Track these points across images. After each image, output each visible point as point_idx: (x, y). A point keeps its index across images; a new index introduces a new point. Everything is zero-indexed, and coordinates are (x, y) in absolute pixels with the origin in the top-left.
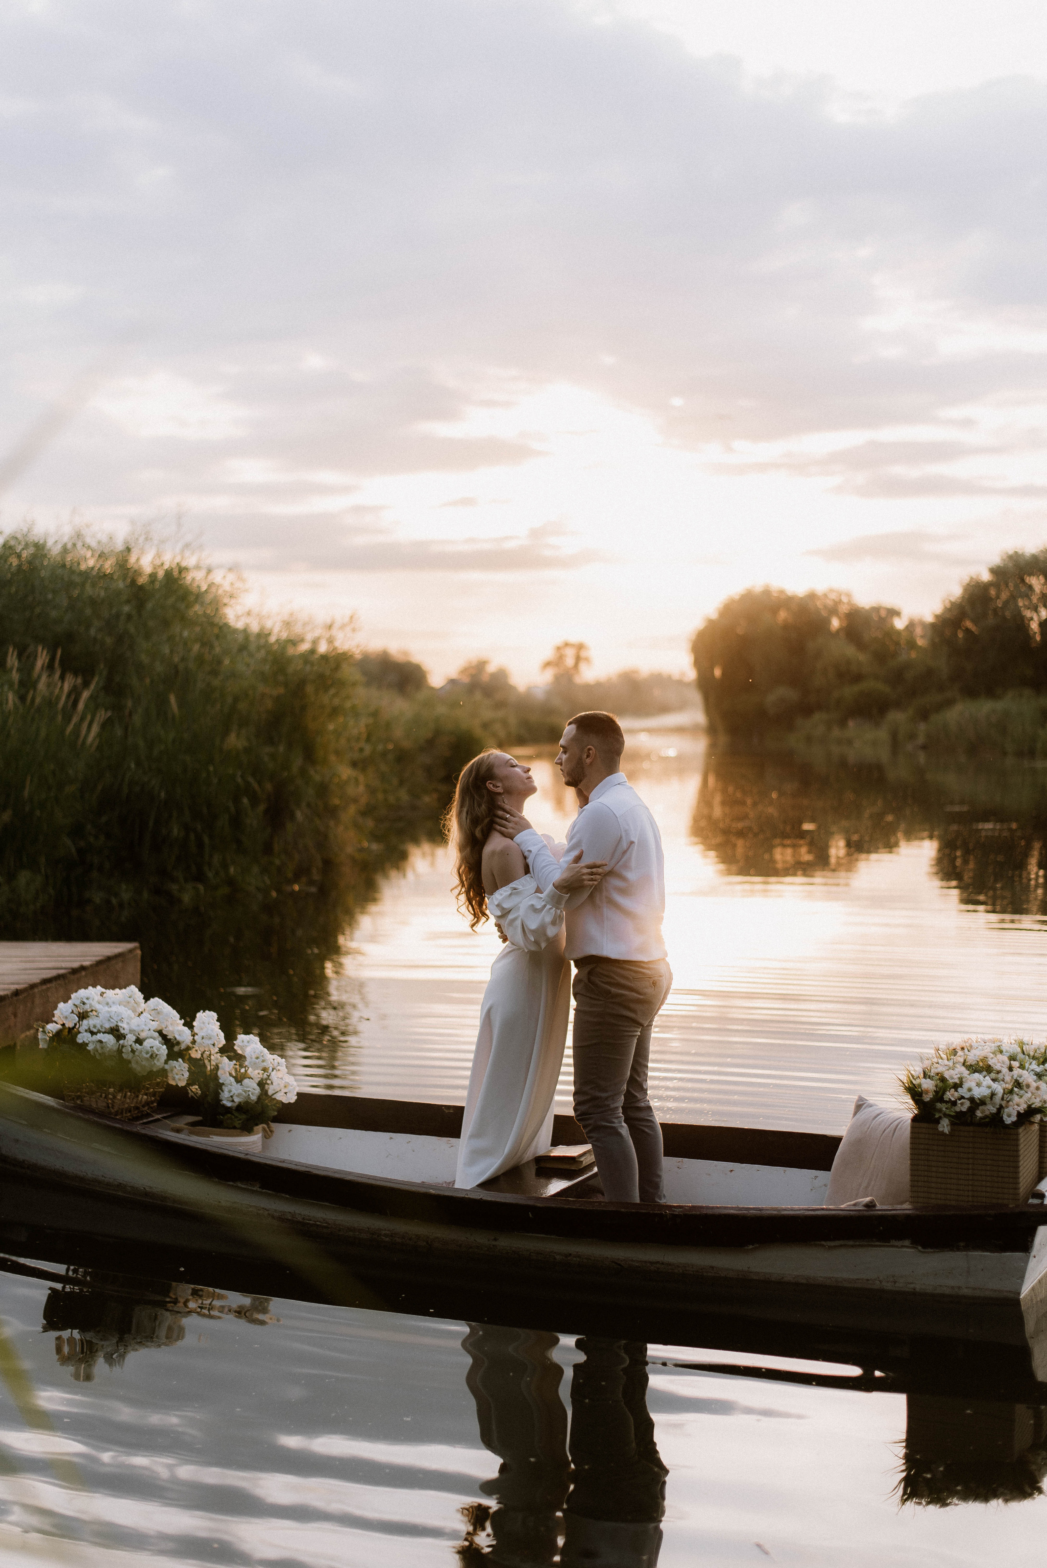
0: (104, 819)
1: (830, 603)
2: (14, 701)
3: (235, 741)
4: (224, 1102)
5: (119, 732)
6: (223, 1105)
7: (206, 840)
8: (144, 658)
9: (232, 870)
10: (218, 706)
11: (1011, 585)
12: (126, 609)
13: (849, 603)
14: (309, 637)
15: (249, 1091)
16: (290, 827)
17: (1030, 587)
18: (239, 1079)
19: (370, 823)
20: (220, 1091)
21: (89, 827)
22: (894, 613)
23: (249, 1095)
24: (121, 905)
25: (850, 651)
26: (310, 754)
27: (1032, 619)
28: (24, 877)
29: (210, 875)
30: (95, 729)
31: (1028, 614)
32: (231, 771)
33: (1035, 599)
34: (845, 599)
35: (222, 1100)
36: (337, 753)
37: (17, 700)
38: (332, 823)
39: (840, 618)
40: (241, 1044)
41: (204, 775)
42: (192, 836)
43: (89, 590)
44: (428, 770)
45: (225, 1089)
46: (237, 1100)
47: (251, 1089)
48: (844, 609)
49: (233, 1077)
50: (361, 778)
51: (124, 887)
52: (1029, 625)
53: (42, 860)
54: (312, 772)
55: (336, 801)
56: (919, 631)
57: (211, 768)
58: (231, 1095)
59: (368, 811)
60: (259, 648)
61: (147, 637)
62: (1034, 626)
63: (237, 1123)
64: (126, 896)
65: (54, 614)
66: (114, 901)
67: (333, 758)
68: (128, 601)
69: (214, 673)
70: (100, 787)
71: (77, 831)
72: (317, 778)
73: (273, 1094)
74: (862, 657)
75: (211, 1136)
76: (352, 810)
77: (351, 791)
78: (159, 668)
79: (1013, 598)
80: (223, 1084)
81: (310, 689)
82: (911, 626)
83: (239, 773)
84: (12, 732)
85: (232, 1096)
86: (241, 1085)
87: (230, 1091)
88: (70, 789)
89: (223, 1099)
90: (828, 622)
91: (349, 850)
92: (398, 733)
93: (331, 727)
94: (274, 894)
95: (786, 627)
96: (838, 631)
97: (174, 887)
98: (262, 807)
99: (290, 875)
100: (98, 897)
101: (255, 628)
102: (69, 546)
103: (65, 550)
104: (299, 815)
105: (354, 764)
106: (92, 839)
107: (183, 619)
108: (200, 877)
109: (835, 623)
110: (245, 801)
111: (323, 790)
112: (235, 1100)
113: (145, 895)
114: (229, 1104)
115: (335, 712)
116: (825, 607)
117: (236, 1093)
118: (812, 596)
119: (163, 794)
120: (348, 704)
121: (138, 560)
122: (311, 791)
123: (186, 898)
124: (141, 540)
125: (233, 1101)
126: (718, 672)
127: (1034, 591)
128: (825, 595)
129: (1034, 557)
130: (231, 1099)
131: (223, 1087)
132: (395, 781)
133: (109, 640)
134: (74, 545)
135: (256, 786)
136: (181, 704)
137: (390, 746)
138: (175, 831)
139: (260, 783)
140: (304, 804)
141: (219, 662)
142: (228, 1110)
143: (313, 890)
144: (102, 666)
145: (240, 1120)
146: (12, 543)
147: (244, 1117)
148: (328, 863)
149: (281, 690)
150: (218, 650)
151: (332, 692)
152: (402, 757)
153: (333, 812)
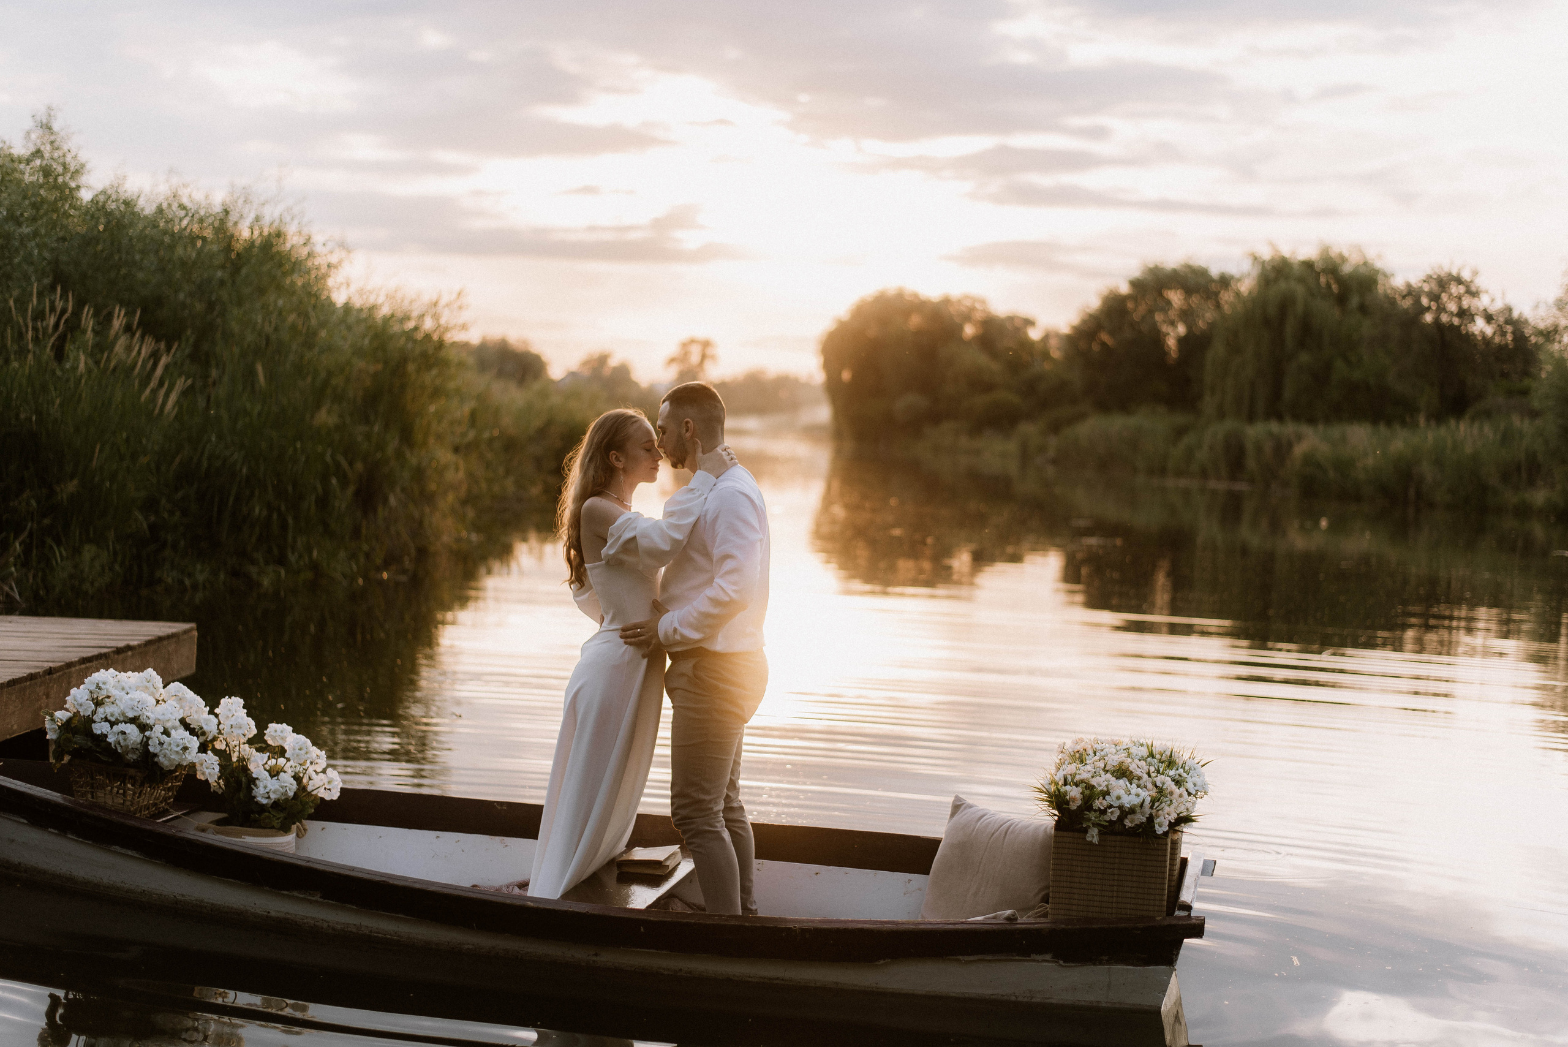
0: (180, 494)
1: (963, 309)
2: (86, 363)
3: (326, 417)
4: (259, 799)
5: (201, 403)
6: (257, 802)
7: (290, 521)
8: (235, 327)
9: (315, 554)
10: (309, 379)
11: (1149, 298)
12: (219, 274)
13: (984, 310)
14: (415, 314)
15: (286, 787)
16: (381, 512)
17: (1168, 302)
18: (274, 773)
19: (471, 513)
20: (252, 786)
21: (163, 501)
22: (1028, 322)
23: (286, 791)
24: (195, 587)
25: (983, 360)
26: (407, 436)
27: (1169, 335)
28: (89, 551)
29: (292, 558)
30: (173, 397)
31: (1165, 329)
32: (320, 449)
33: (1171, 315)
34: (979, 306)
35: (255, 797)
36: (439, 437)
37: (90, 361)
38: (427, 510)
39: (973, 326)
40: (273, 733)
41: (291, 451)
42: (275, 516)
43: (180, 251)
44: (538, 461)
45: (260, 784)
46: (273, 796)
47: (287, 784)
48: (978, 316)
49: (267, 771)
50: (462, 464)
51: (199, 567)
52: (1166, 342)
53: (111, 535)
54: (408, 454)
55: (433, 487)
56: (1053, 343)
57: (298, 445)
58: (267, 791)
59: (468, 500)
60: (359, 321)
61: (240, 304)
62: (1171, 343)
63: (276, 823)
64: (201, 578)
65: (140, 275)
66: (187, 582)
67: (432, 440)
68: (223, 267)
69: (309, 344)
70: (178, 460)
71: (150, 505)
72: (414, 461)
73: (313, 791)
74: (995, 366)
75: (243, 837)
76: (450, 497)
77: (450, 476)
78: (250, 337)
79: (1150, 312)
80: (257, 779)
81: (411, 367)
82: (1046, 337)
83: (329, 452)
84: (84, 395)
85: (268, 793)
86: (278, 779)
87: (265, 787)
88: (143, 460)
89: (258, 795)
90: (961, 329)
91: (445, 538)
92: (506, 420)
93: (432, 409)
94: (361, 581)
95: (918, 333)
96: (971, 339)
97: (253, 570)
98: (351, 490)
99: (379, 561)
100: (169, 576)
101: (357, 303)
102: (165, 206)
103: (160, 210)
104: (392, 500)
105: (456, 450)
106: (166, 515)
107: (279, 288)
108: (282, 561)
109: (969, 331)
110: (334, 481)
111: (419, 474)
112: (271, 796)
113: (222, 576)
114: (264, 801)
115: (437, 393)
116: (958, 313)
117: (273, 788)
118: (945, 301)
119: (244, 470)
120: (451, 385)
121: (236, 224)
122: (406, 474)
123: (266, 582)
124: (241, 201)
125: (269, 797)
126: (846, 376)
127: (1172, 305)
128: (959, 301)
129: (1174, 271)
130: (267, 796)
131: (257, 782)
132: (501, 471)
133: (199, 307)
134: (170, 205)
135: (344, 464)
136: (271, 376)
137: (496, 433)
138: (257, 510)
139: (351, 464)
140: (398, 490)
141: (315, 334)
142: (262, 808)
143: (403, 578)
144: (189, 332)
145: (278, 819)
146: (102, 198)
147: (282, 815)
148: (422, 553)
149: (380, 367)
150: (314, 322)
151: (434, 372)
152: (510, 445)
153: (429, 498)
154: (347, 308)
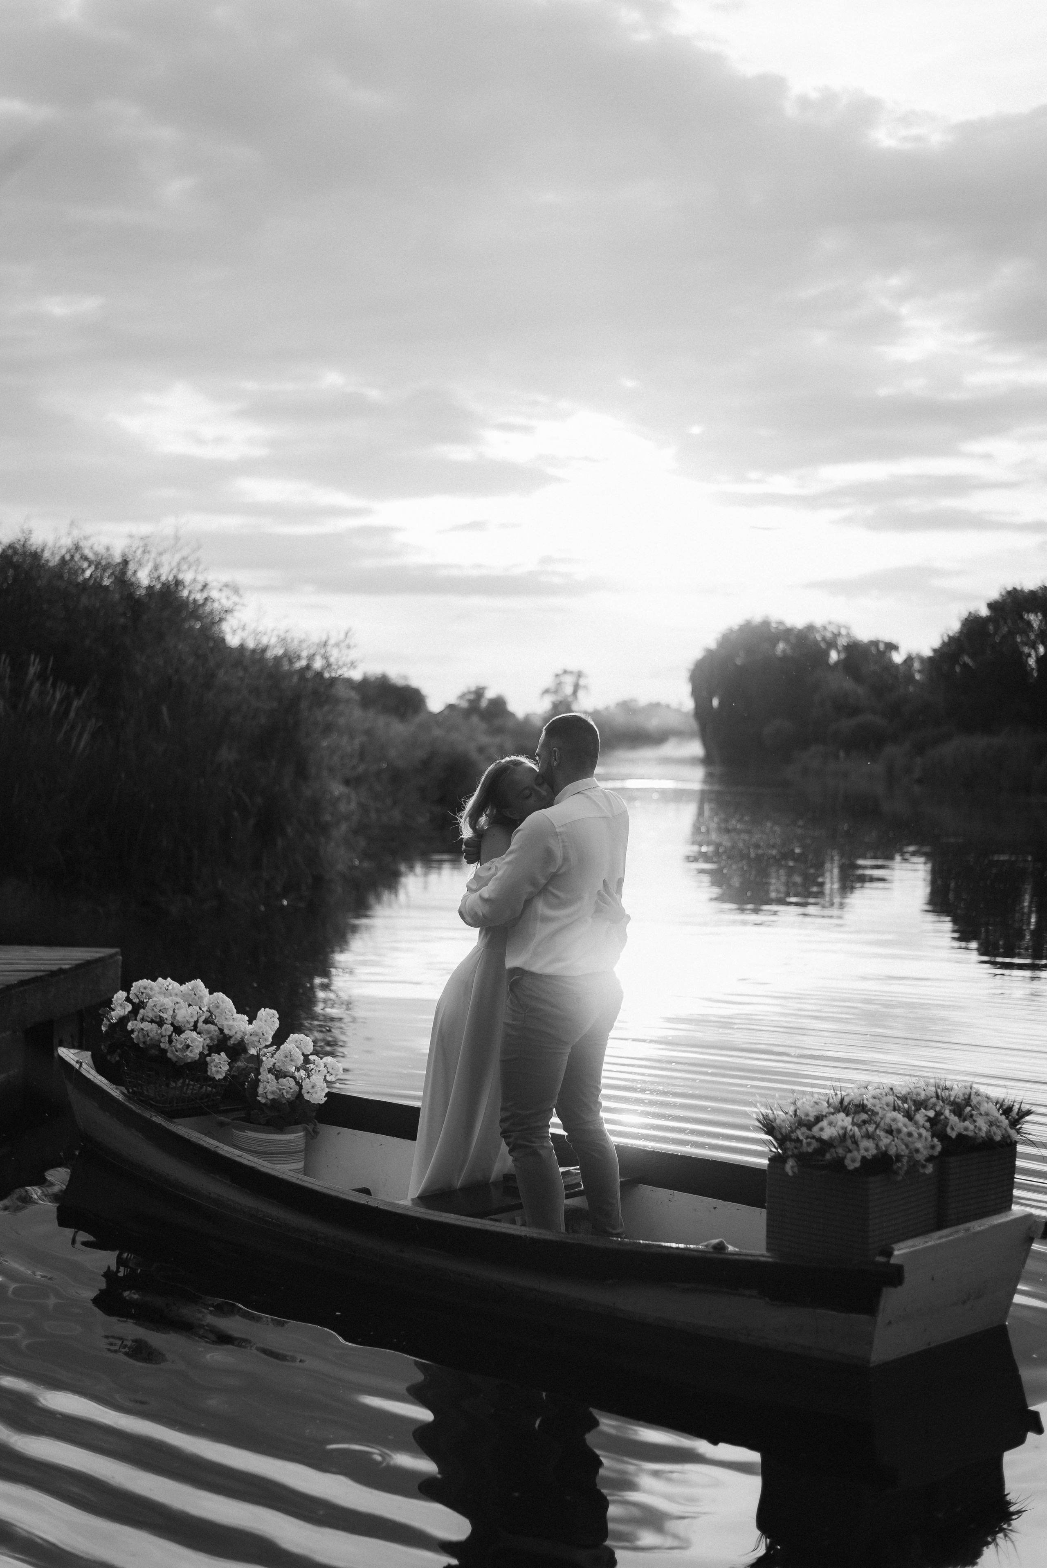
1: (828, 635)
3: (227, 754)
5: (109, 741)
7: (195, 852)
8: (138, 670)
9: (220, 883)
10: (209, 718)
11: (1009, 621)
12: (122, 620)
13: (848, 635)
14: (305, 654)
16: (280, 842)
17: (1029, 624)
19: (362, 843)
21: (78, 836)
22: (892, 647)
25: (848, 684)
26: (302, 772)
27: (1029, 655)
29: (198, 887)
30: (86, 737)
31: (1026, 650)
32: (221, 783)
33: (1032, 637)
34: (843, 632)
36: (331, 770)
37: (7, 708)
38: (323, 840)
39: (839, 652)
41: (195, 787)
42: (181, 848)
43: (84, 601)
48: (842, 642)
50: (353, 796)
51: (111, 897)
52: (1027, 661)
53: (30, 868)
54: (303, 788)
55: (328, 817)
56: (917, 665)
57: (202, 781)
59: (360, 829)
60: (253, 661)
61: (142, 649)
62: (1032, 662)
65: (49, 624)
67: (325, 774)
68: (124, 614)
69: (208, 685)
70: (90, 798)
71: (65, 840)
72: (308, 793)
74: (860, 690)
76: (344, 827)
77: (343, 807)
78: (153, 679)
79: (1012, 634)
81: (304, 704)
82: (909, 660)
83: (230, 786)
88: (59, 798)
90: (827, 655)
91: (340, 867)
92: (393, 753)
93: (325, 744)
94: (262, 908)
95: (784, 658)
96: (837, 663)
97: (162, 899)
98: (252, 822)
99: (278, 889)
101: (251, 644)
102: (67, 558)
103: (64, 561)
104: (289, 831)
105: (347, 782)
106: (80, 849)
107: (179, 632)
108: (188, 890)
109: (834, 656)
110: (236, 813)
111: (315, 806)
113: (133, 906)
115: (329, 728)
116: (824, 639)
118: (811, 628)
119: (152, 806)
120: (342, 721)
121: (135, 572)
122: (302, 807)
123: (174, 910)
124: (139, 553)
126: (715, 702)
127: (1032, 627)
128: (825, 628)
129: (1032, 593)
132: (389, 801)
133: (104, 652)
134: (72, 556)
136: (173, 715)
137: (384, 765)
138: (165, 843)
139: (251, 797)
140: (295, 820)
141: (213, 675)
143: (302, 905)
144: (95, 676)
146: (10, 551)
148: (319, 881)
149: (275, 705)
150: (212, 663)
151: (326, 708)
152: (396, 777)
153: (324, 829)
154: (242, 648)
